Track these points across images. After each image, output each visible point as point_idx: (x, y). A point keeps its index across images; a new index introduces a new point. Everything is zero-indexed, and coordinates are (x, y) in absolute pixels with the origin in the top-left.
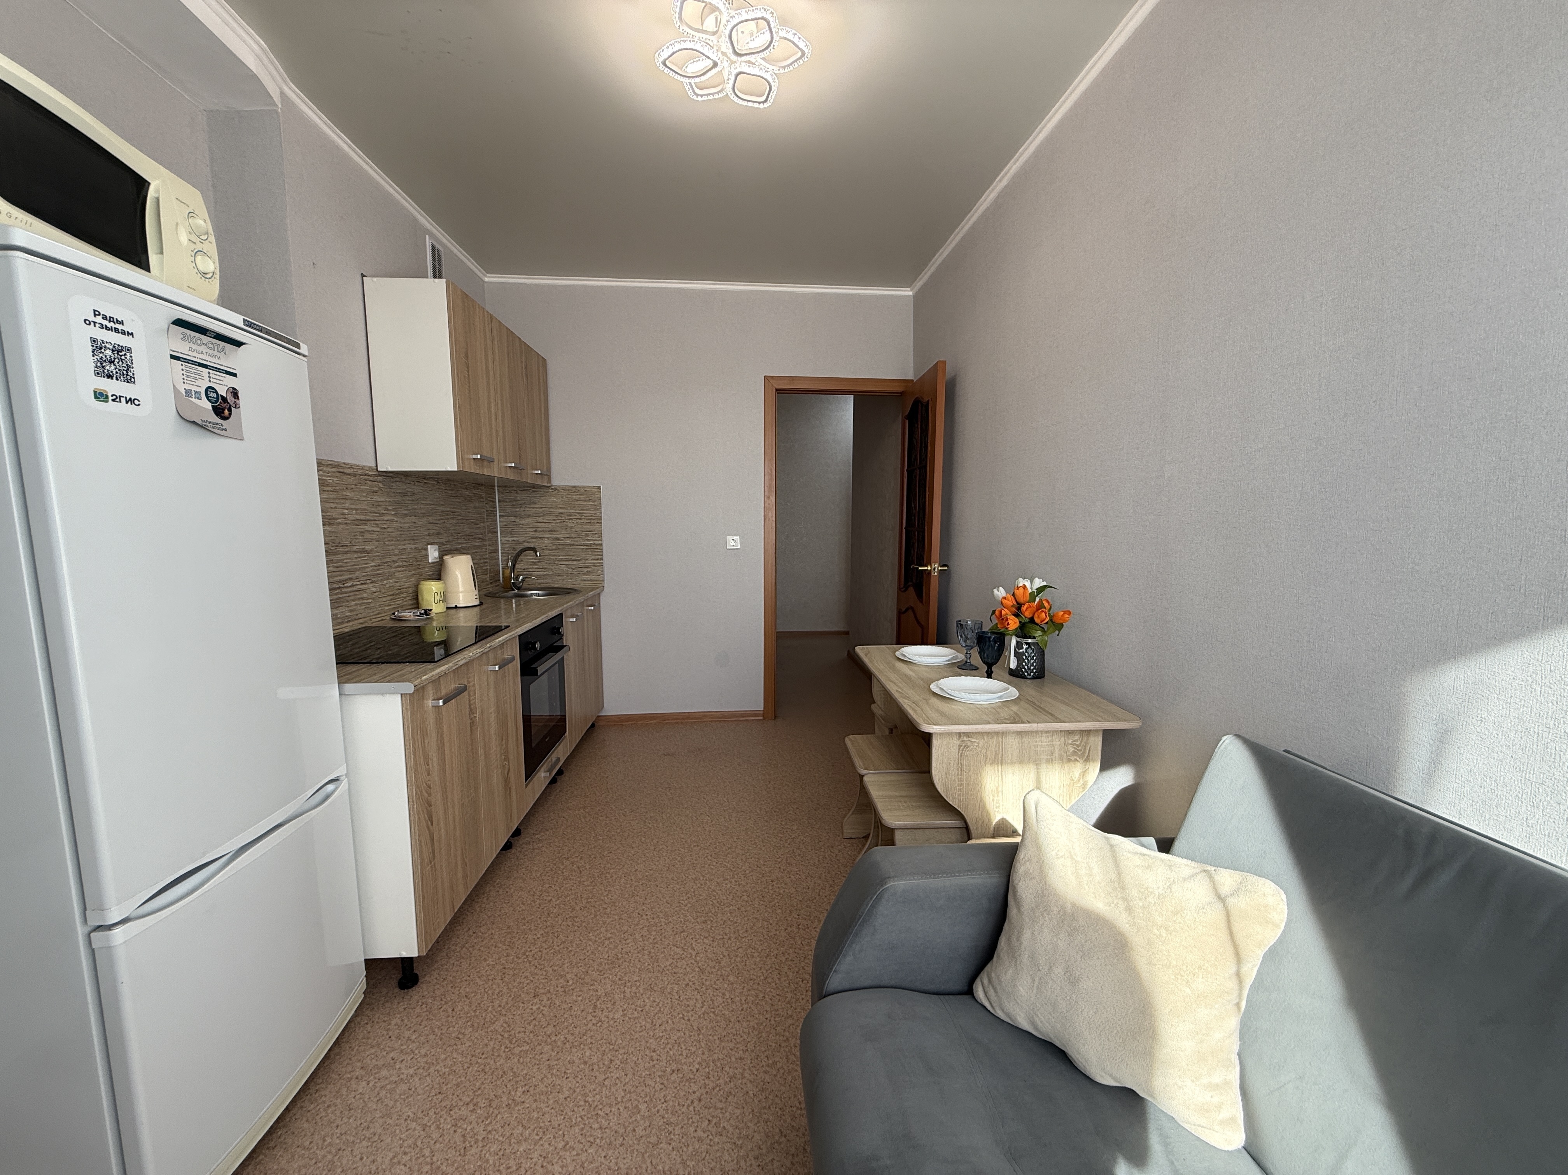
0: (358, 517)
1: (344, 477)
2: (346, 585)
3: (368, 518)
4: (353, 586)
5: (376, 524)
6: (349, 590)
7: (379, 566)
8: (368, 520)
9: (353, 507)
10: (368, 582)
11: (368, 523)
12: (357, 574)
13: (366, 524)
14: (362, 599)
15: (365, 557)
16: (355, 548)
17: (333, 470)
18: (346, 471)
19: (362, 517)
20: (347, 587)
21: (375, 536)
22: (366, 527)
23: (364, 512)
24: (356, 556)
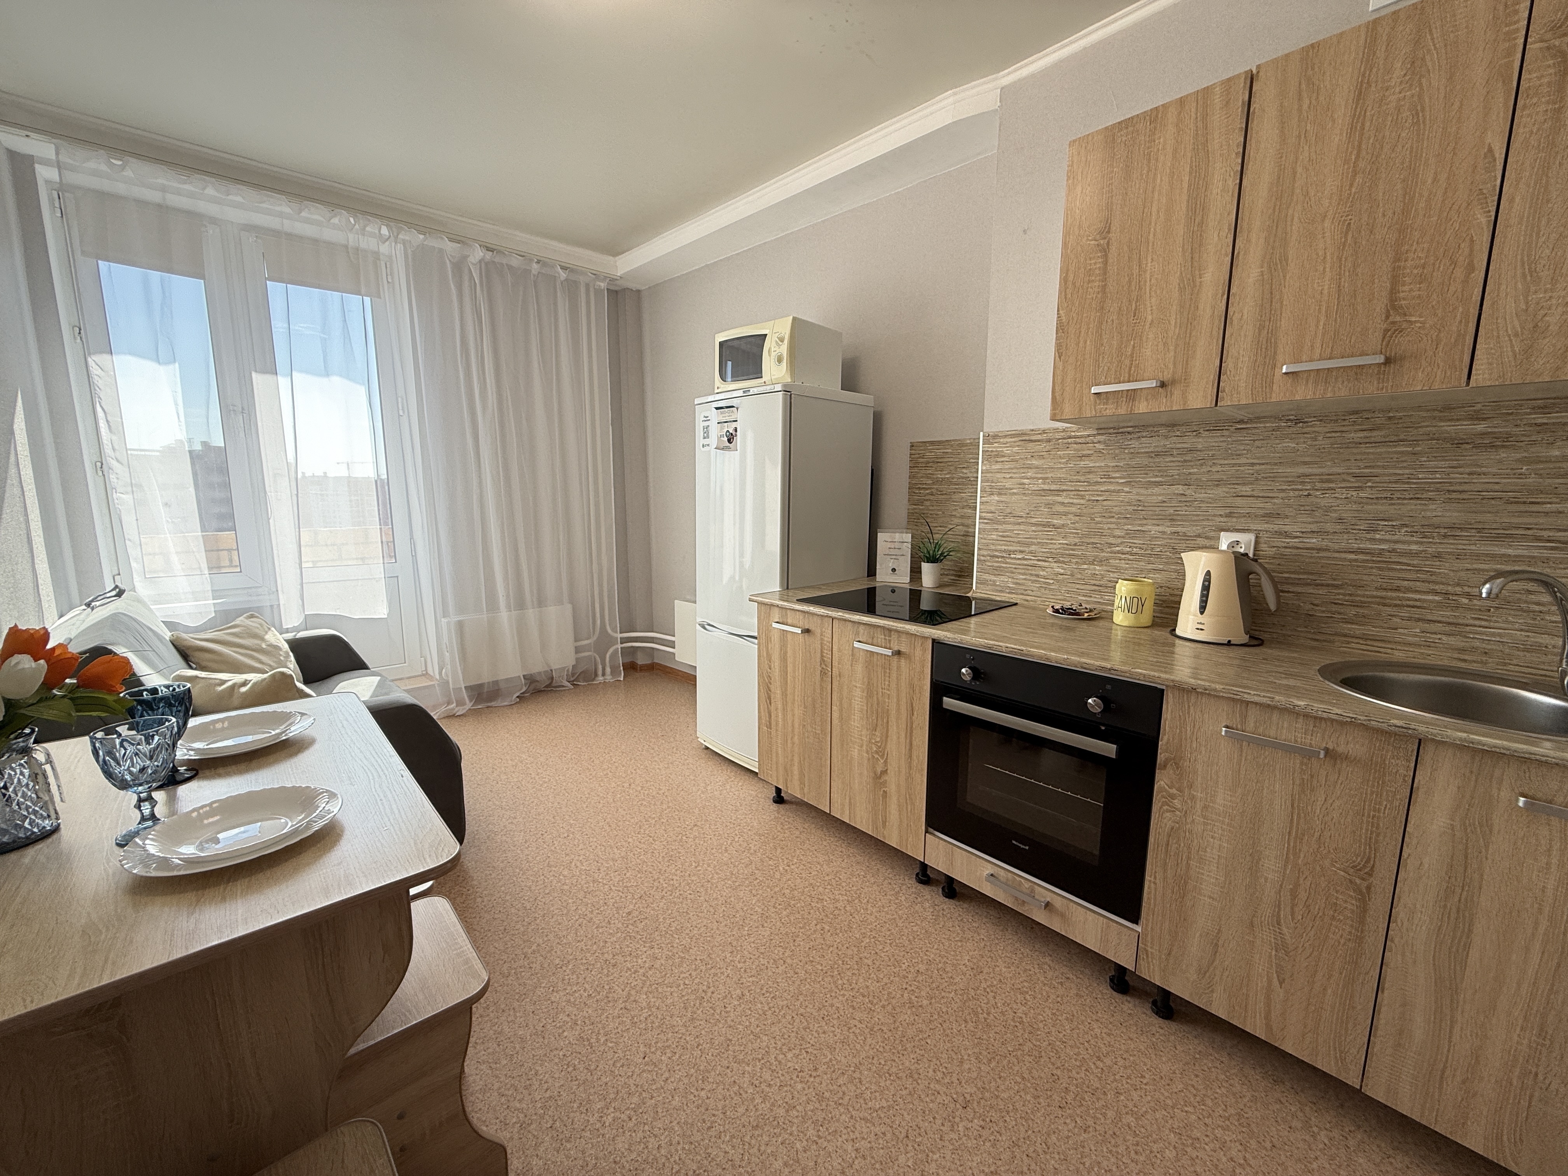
0: (1046, 487)
1: (1031, 444)
2: (1012, 556)
3: (1064, 488)
4: (1024, 559)
5: (1078, 495)
6: (1018, 562)
7: (1075, 545)
8: (1063, 491)
9: (1040, 476)
10: (1050, 560)
11: (1065, 493)
12: (1033, 548)
13: (1058, 495)
14: (1037, 576)
15: (1051, 531)
16: (1033, 521)
17: (1013, 440)
18: (1033, 438)
19: (1053, 487)
20: (1015, 558)
21: (1073, 509)
22: (1059, 499)
23: (1060, 481)
24: (1034, 528)
